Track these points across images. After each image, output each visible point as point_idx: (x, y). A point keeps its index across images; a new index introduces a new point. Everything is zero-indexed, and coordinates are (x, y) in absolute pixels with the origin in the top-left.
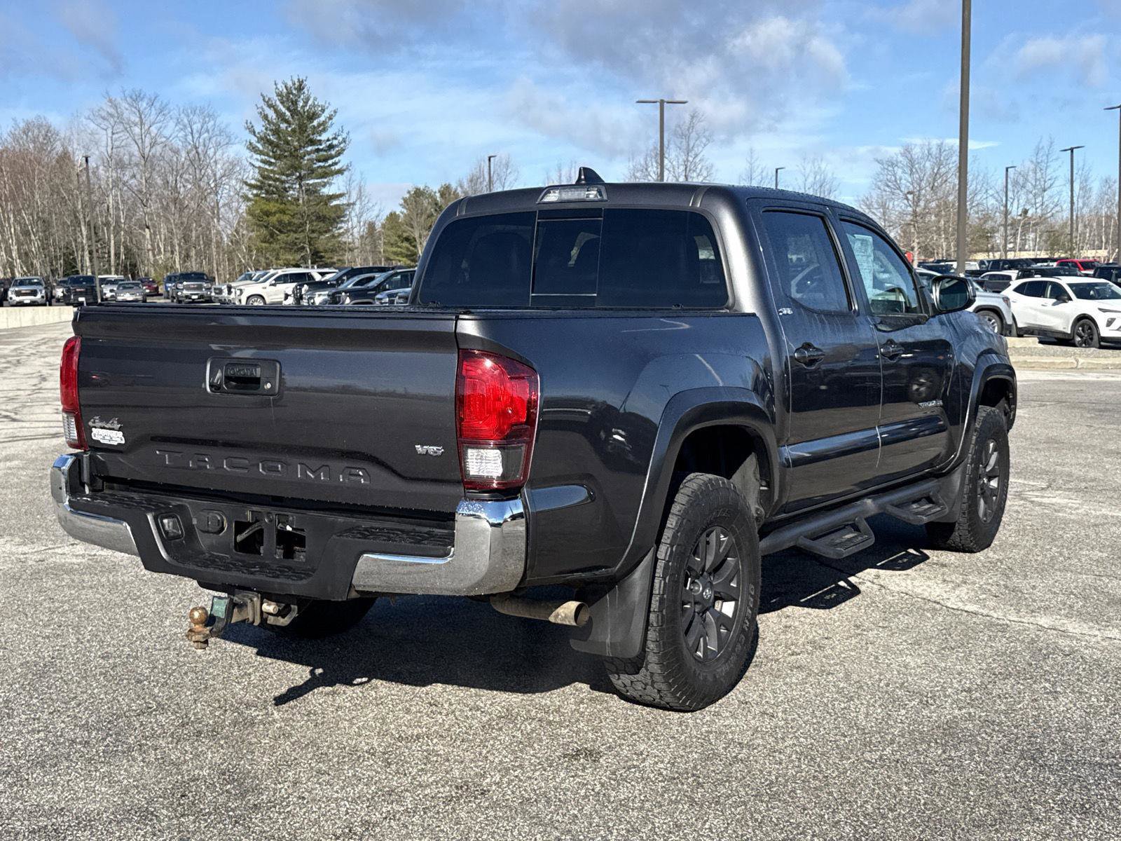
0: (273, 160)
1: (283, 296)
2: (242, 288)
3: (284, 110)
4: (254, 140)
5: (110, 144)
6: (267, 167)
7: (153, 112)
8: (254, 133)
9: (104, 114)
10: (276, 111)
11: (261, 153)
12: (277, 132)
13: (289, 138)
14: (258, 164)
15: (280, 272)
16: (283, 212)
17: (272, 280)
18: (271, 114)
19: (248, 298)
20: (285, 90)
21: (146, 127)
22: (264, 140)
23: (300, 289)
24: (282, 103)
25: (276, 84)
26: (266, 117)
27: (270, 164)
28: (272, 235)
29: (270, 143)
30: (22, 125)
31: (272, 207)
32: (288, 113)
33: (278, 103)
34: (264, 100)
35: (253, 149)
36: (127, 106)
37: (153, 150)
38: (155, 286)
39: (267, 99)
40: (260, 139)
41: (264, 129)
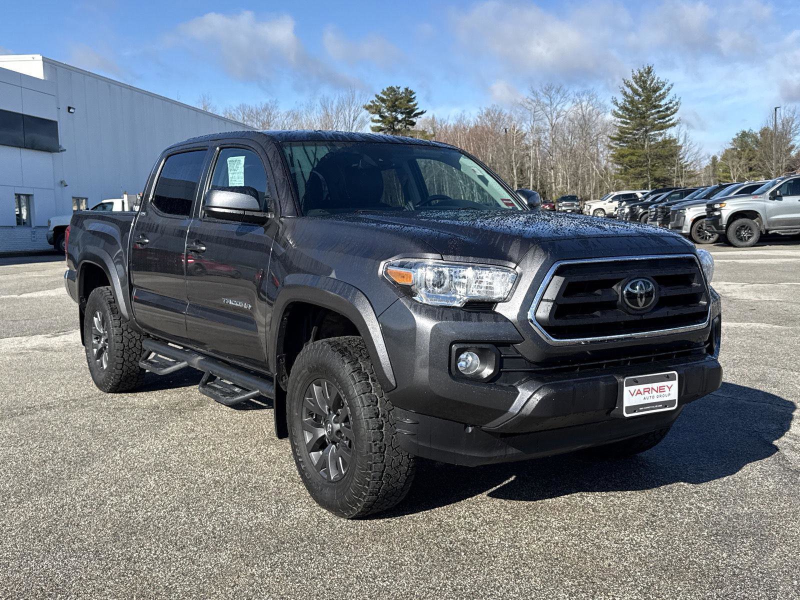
0: (628, 121)
1: (614, 209)
2: (591, 204)
3: (637, 87)
4: (616, 109)
5: (533, 119)
6: (624, 126)
7: (559, 97)
8: (617, 104)
9: (529, 100)
10: (632, 89)
11: (621, 117)
12: (632, 102)
13: (640, 106)
14: (619, 124)
15: (616, 194)
16: (633, 154)
17: (610, 199)
18: (629, 91)
19: (595, 211)
20: (639, 75)
21: (554, 106)
22: (624, 108)
23: (621, 204)
24: (636, 83)
25: (633, 71)
26: (625, 94)
27: (627, 123)
28: (626, 169)
29: (627, 109)
30: (484, 111)
31: (626, 151)
32: (640, 90)
33: (634, 83)
34: (625, 83)
35: (616, 114)
36: (543, 94)
37: (558, 120)
38: (553, 205)
39: (626, 82)
40: (621, 108)
41: (623, 101)
